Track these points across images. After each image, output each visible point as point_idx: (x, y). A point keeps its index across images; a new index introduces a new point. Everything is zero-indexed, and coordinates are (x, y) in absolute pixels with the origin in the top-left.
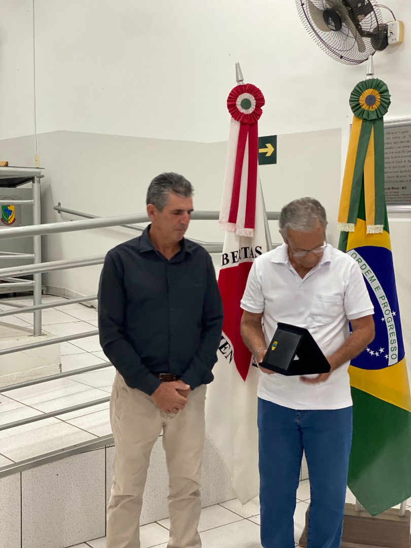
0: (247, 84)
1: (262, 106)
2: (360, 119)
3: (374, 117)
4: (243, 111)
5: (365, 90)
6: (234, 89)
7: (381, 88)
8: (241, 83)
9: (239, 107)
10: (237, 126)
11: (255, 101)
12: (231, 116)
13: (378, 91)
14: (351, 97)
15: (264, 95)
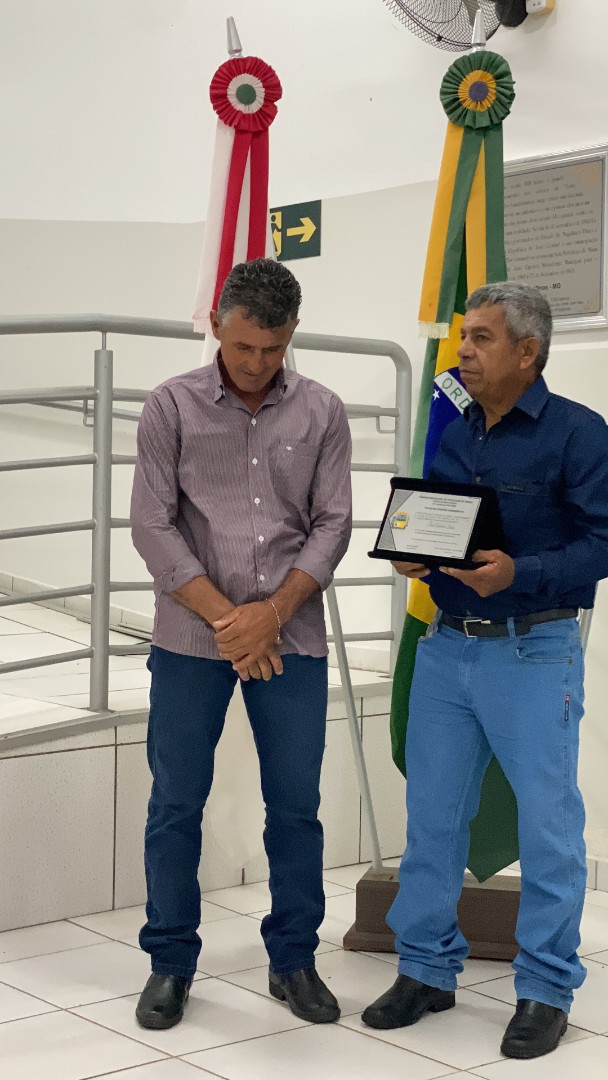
0: (248, 58)
1: (277, 99)
2: (460, 126)
3: (485, 122)
4: (239, 107)
5: (468, 73)
6: (224, 65)
7: (497, 67)
8: (237, 55)
9: (233, 99)
10: (228, 136)
11: (263, 90)
12: (217, 116)
13: (492, 74)
14: (443, 87)
15: (280, 78)
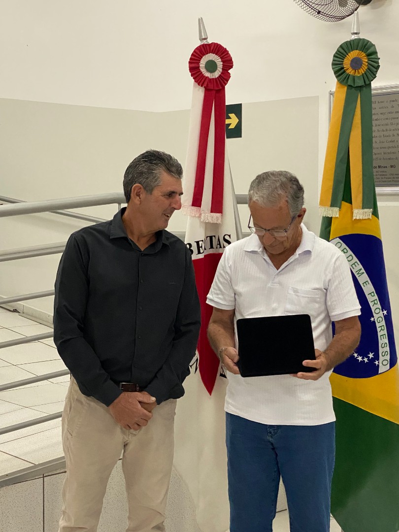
0: (212, 43)
1: (230, 69)
2: (345, 85)
3: (360, 83)
4: (207, 74)
5: (349, 52)
6: (197, 48)
7: (368, 49)
8: (205, 42)
9: (203, 70)
10: (200, 93)
11: (222, 63)
12: (193, 80)
13: (365, 53)
14: (334, 60)
15: (231, 56)
